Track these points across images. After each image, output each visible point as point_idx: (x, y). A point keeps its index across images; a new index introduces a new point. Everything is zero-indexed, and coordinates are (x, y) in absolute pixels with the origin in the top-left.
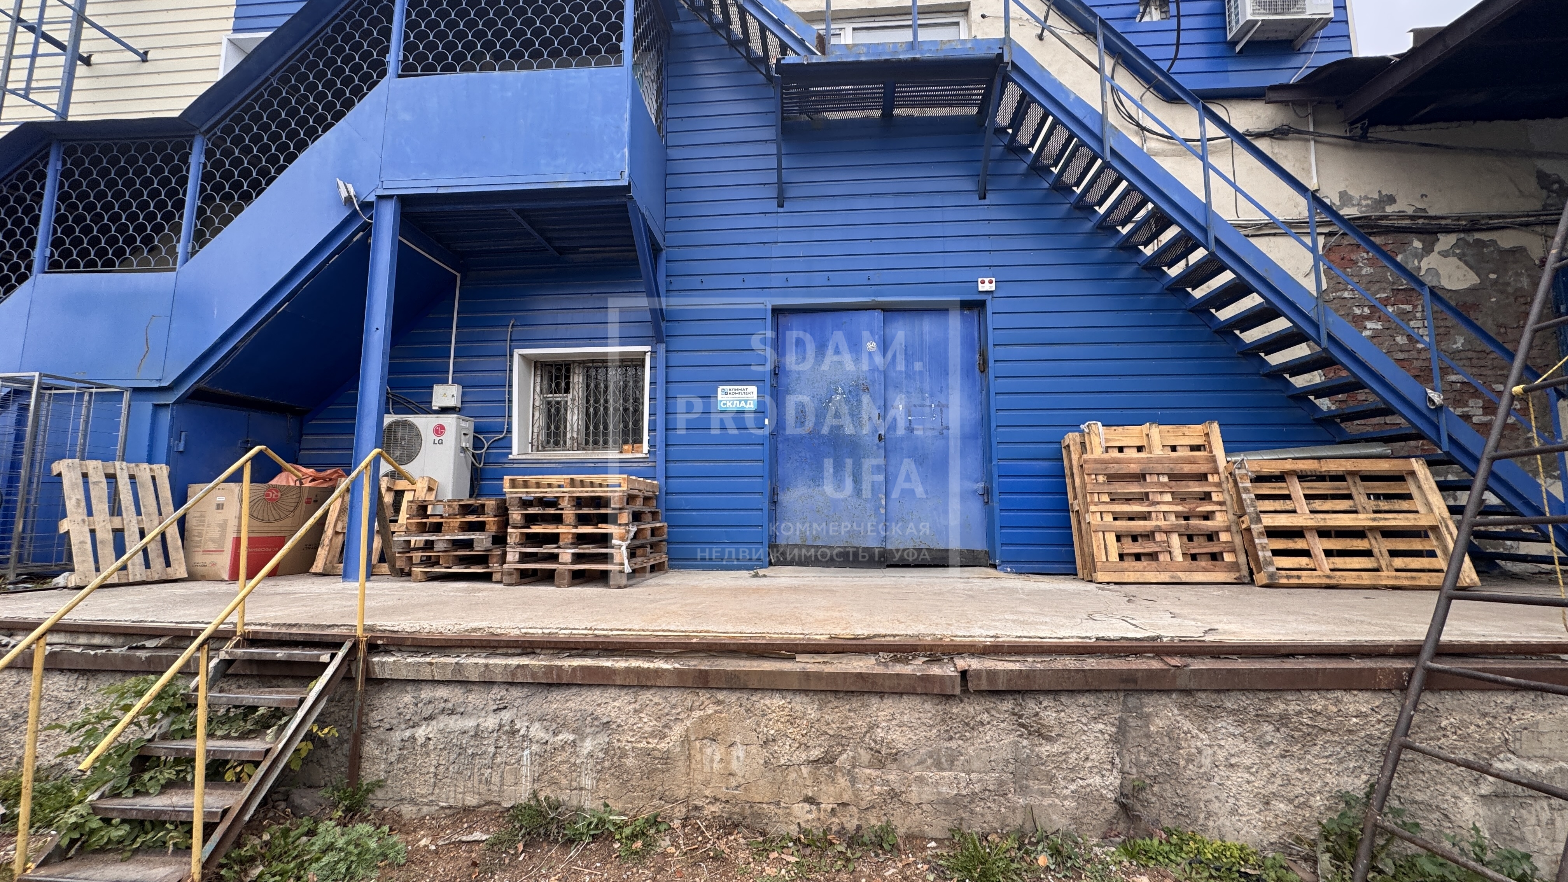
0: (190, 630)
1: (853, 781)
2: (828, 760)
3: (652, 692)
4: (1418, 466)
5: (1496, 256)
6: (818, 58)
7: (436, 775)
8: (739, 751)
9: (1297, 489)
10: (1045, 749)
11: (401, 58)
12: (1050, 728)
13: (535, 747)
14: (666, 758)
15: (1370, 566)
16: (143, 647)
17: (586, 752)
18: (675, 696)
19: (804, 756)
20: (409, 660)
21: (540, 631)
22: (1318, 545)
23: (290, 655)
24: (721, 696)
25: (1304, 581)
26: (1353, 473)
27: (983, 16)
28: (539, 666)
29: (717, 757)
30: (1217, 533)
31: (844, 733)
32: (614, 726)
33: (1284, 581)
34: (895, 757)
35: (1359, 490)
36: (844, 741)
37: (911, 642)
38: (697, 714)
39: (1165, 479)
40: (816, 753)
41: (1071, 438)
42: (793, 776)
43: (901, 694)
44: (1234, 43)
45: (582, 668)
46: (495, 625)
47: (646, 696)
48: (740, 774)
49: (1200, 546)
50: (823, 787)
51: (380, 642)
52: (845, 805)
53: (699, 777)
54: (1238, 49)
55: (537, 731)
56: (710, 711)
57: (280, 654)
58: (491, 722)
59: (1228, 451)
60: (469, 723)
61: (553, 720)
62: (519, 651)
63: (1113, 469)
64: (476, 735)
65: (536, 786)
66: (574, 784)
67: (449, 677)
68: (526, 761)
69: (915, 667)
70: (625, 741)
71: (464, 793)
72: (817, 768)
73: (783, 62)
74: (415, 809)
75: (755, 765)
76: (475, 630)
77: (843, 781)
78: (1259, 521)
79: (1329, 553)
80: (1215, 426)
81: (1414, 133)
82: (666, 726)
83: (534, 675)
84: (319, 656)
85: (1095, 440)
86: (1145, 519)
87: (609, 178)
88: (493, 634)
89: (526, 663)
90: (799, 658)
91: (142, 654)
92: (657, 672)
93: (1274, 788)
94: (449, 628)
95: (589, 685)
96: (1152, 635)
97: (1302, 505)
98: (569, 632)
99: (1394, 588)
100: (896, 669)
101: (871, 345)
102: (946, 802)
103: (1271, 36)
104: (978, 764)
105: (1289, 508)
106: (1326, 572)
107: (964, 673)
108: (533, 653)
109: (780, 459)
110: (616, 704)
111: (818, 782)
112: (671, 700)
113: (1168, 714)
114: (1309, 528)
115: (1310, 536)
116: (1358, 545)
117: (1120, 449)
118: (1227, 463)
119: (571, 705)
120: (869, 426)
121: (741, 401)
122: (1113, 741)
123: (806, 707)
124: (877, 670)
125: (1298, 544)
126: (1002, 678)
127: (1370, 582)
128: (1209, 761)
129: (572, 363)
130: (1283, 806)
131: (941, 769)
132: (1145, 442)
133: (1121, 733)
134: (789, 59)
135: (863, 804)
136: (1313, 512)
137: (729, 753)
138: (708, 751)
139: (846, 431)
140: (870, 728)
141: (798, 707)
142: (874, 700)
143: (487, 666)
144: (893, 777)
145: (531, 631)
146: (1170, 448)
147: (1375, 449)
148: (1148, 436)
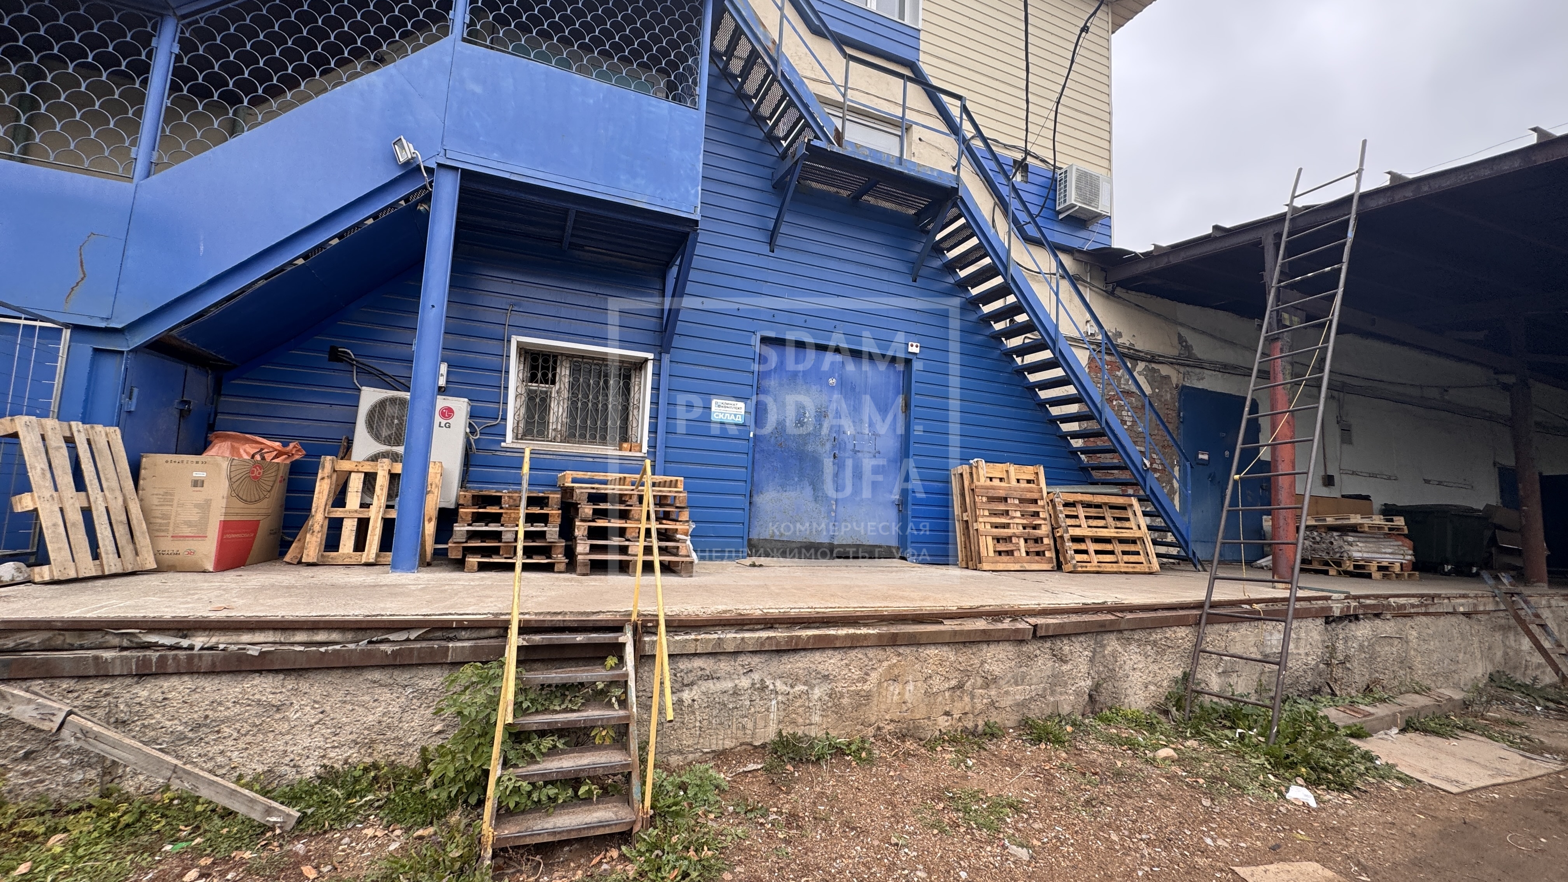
0: (452, 621)
1: (973, 697)
2: (960, 686)
3: (857, 651)
4: (1134, 501)
5: (1159, 379)
6: (836, 148)
7: (701, 728)
8: (910, 687)
9: (1081, 512)
10: (1065, 668)
11: (467, 21)
12: (1066, 656)
13: (780, 698)
14: (868, 696)
15: (1114, 560)
16: (387, 641)
17: (816, 697)
18: (871, 653)
19: (947, 686)
20: (677, 638)
21: (777, 611)
22: (1092, 547)
23: (589, 639)
24: (901, 650)
25: (1088, 569)
26: (1106, 504)
27: (920, 139)
28: (784, 637)
29: (896, 692)
30: (1042, 538)
31: (969, 668)
32: (831, 677)
33: (1080, 569)
34: (995, 680)
35: (1108, 514)
36: (969, 674)
37: (998, 609)
38: (886, 664)
39: (1017, 502)
40: (953, 683)
41: (964, 469)
42: (940, 698)
43: (998, 641)
44: (1059, 213)
45: (815, 636)
46: (741, 607)
47: (853, 654)
48: (910, 701)
49: (1034, 548)
50: (955, 704)
51: (650, 624)
52: (966, 713)
53: (883, 707)
54: (1061, 217)
55: (780, 686)
56: (895, 661)
57: (580, 638)
58: (745, 682)
59: (1047, 484)
60: (728, 685)
61: (788, 677)
62: (763, 626)
63: (992, 493)
64: (734, 693)
65: (780, 727)
66: (807, 721)
67: (710, 650)
68: (773, 708)
69: (1006, 624)
70: (840, 686)
71: (724, 739)
72: (954, 692)
73: (812, 143)
74: (680, 758)
75: (919, 695)
76: (725, 612)
77: (967, 699)
78: (1067, 532)
79: (1097, 552)
80: (1042, 468)
81: (1132, 296)
82: (867, 674)
83: (778, 643)
84: (617, 638)
85: (981, 472)
86: (1004, 528)
87: (684, 209)
88: (741, 615)
89: (774, 635)
90: (946, 622)
91: (387, 648)
92: (866, 637)
93: (1150, 679)
94: (703, 610)
95: (812, 649)
96: (1100, 602)
97: (1083, 522)
98: (798, 610)
99: (1126, 573)
100: (1000, 626)
101: (832, 381)
102: (1018, 705)
103: (1078, 215)
104: (1035, 680)
105: (1078, 524)
106: (1096, 564)
107: (1035, 626)
108: (772, 628)
109: (756, 467)
110: (832, 661)
111: (953, 701)
112: (871, 655)
113: (1112, 644)
114: (1088, 537)
115: (1088, 542)
116: (1108, 547)
117: (991, 479)
118: (1048, 493)
119: (800, 665)
120: (828, 446)
121: (731, 414)
122: (1090, 661)
123: (948, 654)
124: (991, 627)
125: (1082, 547)
126: (1052, 628)
127: (1115, 570)
128: (1127, 668)
129: (559, 357)
130: (1152, 688)
131: (1017, 685)
132: (1004, 476)
133: (1094, 656)
134: (816, 143)
135: (976, 712)
136: (1089, 527)
137: (904, 688)
138: (891, 688)
139: (810, 448)
140: (982, 664)
141: (945, 654)
142: (985, 646)
143: (743, 639)
144: (993, 693)
145: (771, 611)
146: (1018, 481)
147: (1115, 490)
148: (1007, 471)
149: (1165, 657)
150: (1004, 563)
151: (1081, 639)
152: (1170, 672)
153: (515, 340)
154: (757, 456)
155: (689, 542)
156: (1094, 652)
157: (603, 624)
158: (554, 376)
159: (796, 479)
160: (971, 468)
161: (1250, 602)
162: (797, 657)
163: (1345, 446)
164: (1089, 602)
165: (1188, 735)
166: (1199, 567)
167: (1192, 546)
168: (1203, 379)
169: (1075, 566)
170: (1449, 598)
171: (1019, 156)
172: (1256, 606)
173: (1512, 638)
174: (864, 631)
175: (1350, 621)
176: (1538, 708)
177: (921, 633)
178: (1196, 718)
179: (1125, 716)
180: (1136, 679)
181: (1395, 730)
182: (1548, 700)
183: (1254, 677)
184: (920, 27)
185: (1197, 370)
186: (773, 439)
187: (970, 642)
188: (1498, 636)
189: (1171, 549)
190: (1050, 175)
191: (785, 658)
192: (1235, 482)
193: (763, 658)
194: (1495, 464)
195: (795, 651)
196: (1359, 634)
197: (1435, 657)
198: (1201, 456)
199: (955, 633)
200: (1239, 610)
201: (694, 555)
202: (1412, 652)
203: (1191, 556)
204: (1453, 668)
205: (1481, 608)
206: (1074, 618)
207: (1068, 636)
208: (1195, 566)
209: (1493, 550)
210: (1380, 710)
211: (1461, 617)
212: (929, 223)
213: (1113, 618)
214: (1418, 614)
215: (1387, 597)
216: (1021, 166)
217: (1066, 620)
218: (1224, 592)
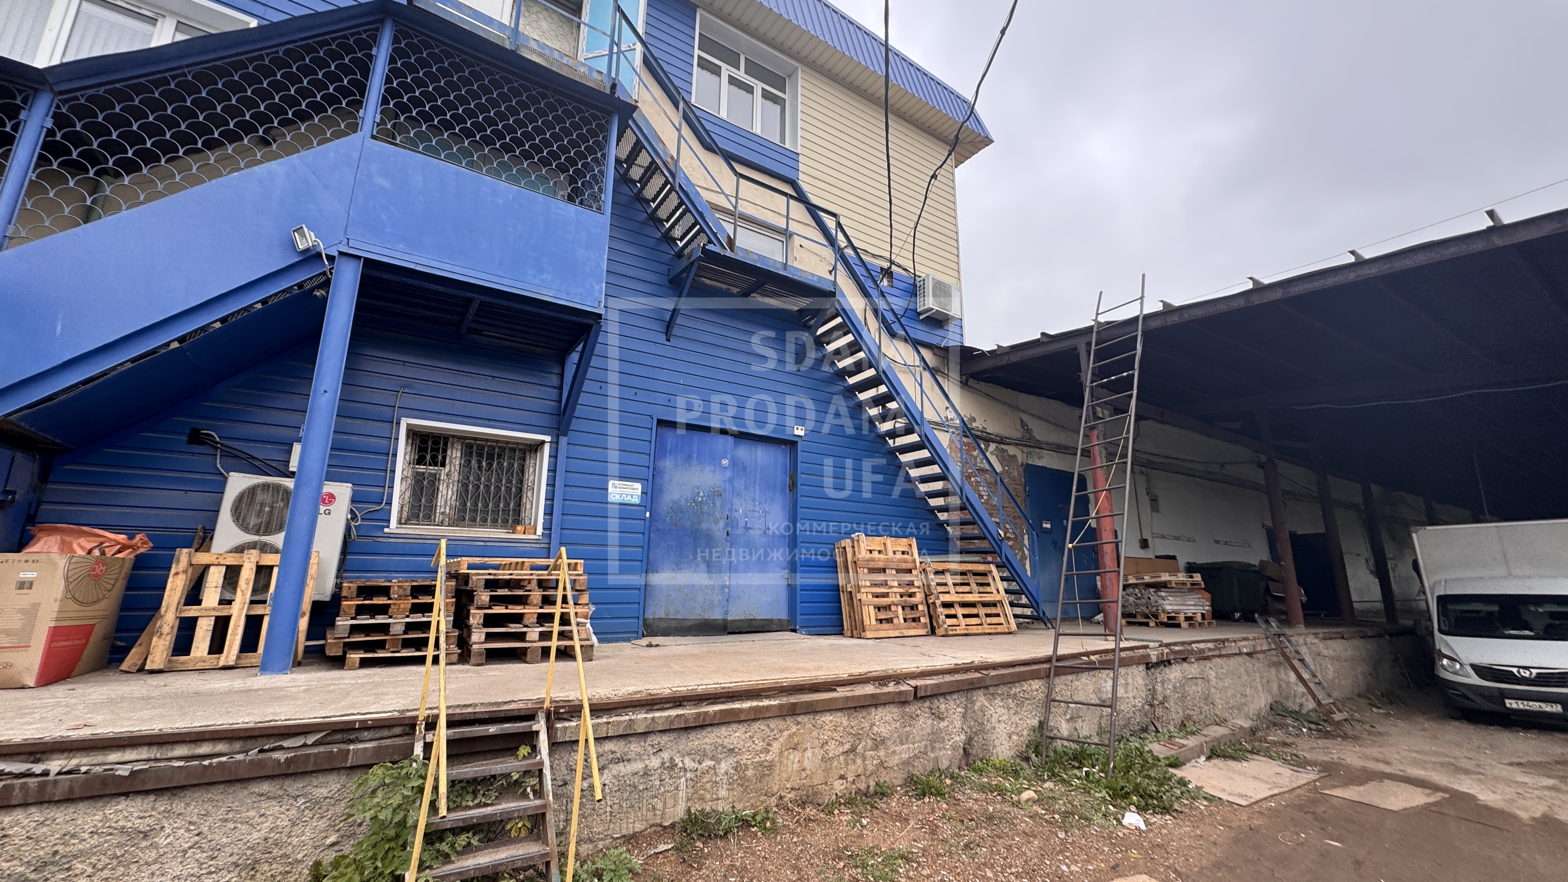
0: (355, 722)
1: (864, 759)
2: (853, 750)
3: (759, 722)
4: (993, 568)
5: (1007, 458)
6: (728, 253)
7: (611, 812)
8: (809, 754)
9: (949, 579)
10: (943, 725)
11: (378, 120)
12: (943, 714)
13: (689, 775)
14: (771, 766)
15: (979, 623)
16: (281, 748)
17: (723, 771)
18: (773, 724)
19: (841, 750)
21: (685, 689)
22: (960, 611)
23: (502, 729)
24: (800, 719)
25: (958, 632)
26: (969, 571)
27: (802, 248)
28: (692, 714)
29: (796, 760)
30: (917, 606)
31: (860, 732)
32: (737, 750)
33: (950, 633)
34: (883, 741)
35: (972, 580)
36: (860, 737)
37: (884, 674)
38: (786, 733)
39: (894, 572)
40: (847, 747)
41: (846, 543)
42: (836, 763)
43: (885, 704)
44: (920, 314)
45: (721, 711)
46: (650, 687)
47: (756, 725)
48: (808, 768)
49: (911, 615)
50: (849, 767)
51: (562, 711)
52: (859, 776)
53: (784, 775)
54: (921, 317)
55: (689, 763)
56: (795, 730)
57: (492, 729)
58: (655, 762)
59: (920, 555)
60: (638, 766)
61: (696, 753)
62: (672, 705)
63: (872, 565)
64: (645, 774)
65: (689, 804)
66: (715, 796)
67: (621, 732)
68: (682, 786)
69: (891, 688)
70: (744, 759)
71: (634, 822)
72: (848, 756)
73: (707, 247)
74: (591, 846)
75: (817, 761)
76: (636, 693)
77: (859, 761)
78: (939, 598)
79: (965, 616)
80: (914, 540)
81: (982, 386)
82: (769, 745)
83: (687, 720)
84: (531, 727)
85: (862, 545)
86: (884, 597)
87: (588, 303)
88: (651, 695)
89: (683, 712)
90: (838, 689)
91: (280, 756)
92: (768, 708)
93: (1012, 729)
94: (614, 693)
95: (718, 724)
96: (969, 661)
97: (952, 589)
98: (704, 687)
99: (989, 634)
100: (886, 690)
101: (725, 462)
102: (903, 763)
103: (935, 316)
104: (917, 738)
105: (947, 590)
106: (964, 627)
107: (916, 688)
108: (680, 705)
109: (652, 546)
110: (737, 734)
111: (847, 764)
112: (772, 726)
113: (980, 699)
114: (956, 602)
115: (957, 606)
116: (973, 611)
117: (871, 551)
118: (921, 563)
119: (707, 740)
120: (721, 524)
121: (627, 495)
122: (963, 717)
123: (841, 719)
124: (878, 691)
125: (952, 611)
126: (929, 689)
127: (980, 631)
128: (993, 720)
129: (451, 439)
130: (1015, 737)
131: (902, 744)
132: (882, 549)
133: (966, 712)
134: (710, 247)
135: (868, 773)
136: (957, 593)
137: (803, 756)
138: (791, 757)
139: (704, 526)
140: (871, 727)
141: (839, 720)
142: (873, 710)
143: (653, 719)
144: (882, 753)
145: (679, 689)
146: (894, 553)
147: (977, 558)
148: (885, 544)
149: (1024, 709)
150: (887, 631)
151: (955, 696)
152: (1028, 721)
153: (404, 423)
154: (652, 535)
155: (588, 625)
156: (966, 708)
157: (515, 714)
158: (444, 458)
159: (691, 557)
160: (853, 541)
161: (1087, 654)
162: (704, 733)
163: (1155, 514)
164: (960, 662)
165: (1046, 777)
166: (1049, 625)
167: (1043, 606)
168: (1042, 457)
169: (946, 630)
170: (1235, 641)
171: (886, 265)
172: (1093, 658)
173: (1282, 672)
174: (766, 703)
175: (1165, 666)
176: (1304, 730)
177: (818, 701)
178: (1051, 761)
179: (994, 766)
180: (1002, 730)
181: (1203, 758)
182: (1310, 722)
183: (1095, 721)
184: (799, 151)
185: (1038, 450)
186: (668, 519)
187: (860, 707)
188: (1273, 671)
189: (1026, 609)
190: (912, 281)
191: (693, 735)
192: (1070, 550)
193: (673, 736)
194: (1263, 526)
195: (702, 727)
196: (1172, 676)
197: (1230, 692)
198: (1045, 525)
199: (847, 698)
200: (1080, 661)
201: (594, 639)
202: (1213, 690)
203: (1041, 615)
204: (1243, 701)
205: (1259, 649)
206: (948, 678)
207: (944, 694)
208: (1046, 625)
209: (1269, 598)
210: (1191, 742)
211: (1246, 657)
212: (810, 320)
213: (980, 675)
214: (1214, 656)
215: (1190, 643)
216: (887, 273)
217: (941, 681)
218: (1068, 646)
